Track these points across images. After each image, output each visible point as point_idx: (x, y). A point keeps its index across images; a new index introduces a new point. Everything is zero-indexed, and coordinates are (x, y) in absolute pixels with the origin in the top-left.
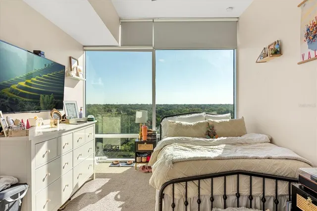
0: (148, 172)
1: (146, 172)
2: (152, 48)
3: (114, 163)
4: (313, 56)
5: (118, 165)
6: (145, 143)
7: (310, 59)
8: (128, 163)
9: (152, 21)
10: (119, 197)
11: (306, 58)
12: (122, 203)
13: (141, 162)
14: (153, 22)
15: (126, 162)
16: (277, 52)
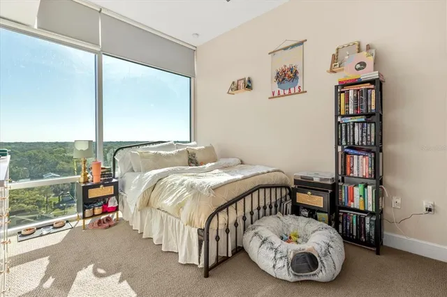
0: (110, 226)
1: (106, 228)
2: (99, 50)
3: (23, 233)
4: (282, 93)
5: (35, 235)
6: (101, 186)
7: (279, 96)
8: (55, 226)
9: (99, 10)
10: (101, 271)
11: (276, 94)
12: (118, 275)
13: (94, 215)
14: (100, 12)
15: (52, 225)
16: (249, 86)
